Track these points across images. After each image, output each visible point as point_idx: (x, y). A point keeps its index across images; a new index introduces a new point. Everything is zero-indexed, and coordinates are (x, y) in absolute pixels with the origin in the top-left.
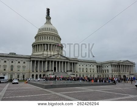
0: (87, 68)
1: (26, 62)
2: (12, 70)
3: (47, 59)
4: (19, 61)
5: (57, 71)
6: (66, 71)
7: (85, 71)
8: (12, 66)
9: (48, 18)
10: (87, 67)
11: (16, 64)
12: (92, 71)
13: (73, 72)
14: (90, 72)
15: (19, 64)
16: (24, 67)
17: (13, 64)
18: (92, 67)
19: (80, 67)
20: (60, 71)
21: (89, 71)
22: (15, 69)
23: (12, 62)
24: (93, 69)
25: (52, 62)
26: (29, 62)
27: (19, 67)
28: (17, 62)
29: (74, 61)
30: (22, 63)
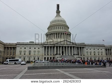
0: (94, 52)
1: (40, 48)
2: (30, 54)
3: (56, 45)
4: (35, 47)
5: (64, 54)
6: (73, 55)
7: (93, 54)
8: (30, 51)
9: (58, 12)
10: (95, 50)
11: (32, 50)
12: (100, 54)
13: (80, 55)
14: (99, 55)
15: (35, 50)
16: (39, 52)
17: (30, 50)
18: (100, 51)
19: (87, 51)
20: (67, 54)
21: (97, 54)
22: (32, 53)
23: (30, 48)
24: (102, 52)
25: (60, 47)
26: (42, 48)
27: (35, 51)
28: (33, 48)
29: (81, 45)
30: (37, 48)
